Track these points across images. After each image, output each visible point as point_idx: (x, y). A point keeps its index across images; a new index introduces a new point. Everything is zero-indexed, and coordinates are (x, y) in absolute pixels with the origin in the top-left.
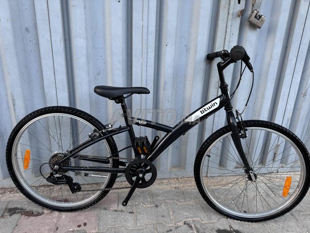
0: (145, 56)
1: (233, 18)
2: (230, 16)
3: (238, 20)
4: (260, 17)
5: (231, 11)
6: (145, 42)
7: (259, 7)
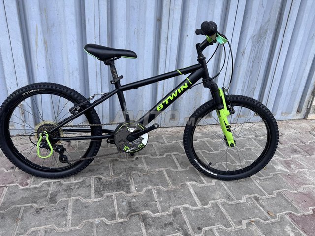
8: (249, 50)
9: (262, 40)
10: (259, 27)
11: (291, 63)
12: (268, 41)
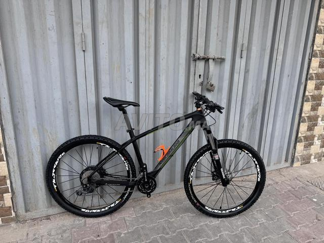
1: (197, 87)
3: (200, 88)
4: (212, 85)
5: (196, 83)
7: (211, 80)
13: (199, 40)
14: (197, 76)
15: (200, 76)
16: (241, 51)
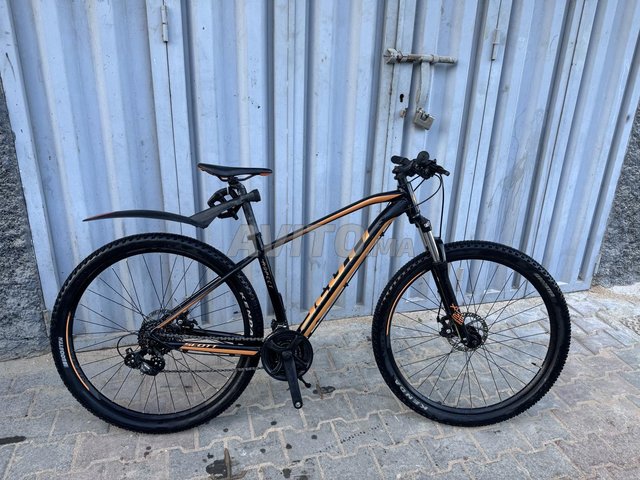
0: (291, 169)
1: (395, 119)
2: (392, 117)
3: (401, 121)
4: (427, 117)
5: (392, 112)
6: (291, 152)
7: (424, 106)
8: (498, 200)
9: (518, 184)
10: (511, 166)
11: (563, 211)
12: (526, 185)
13: (401, 23)
14: (396, 96)
15: (402, 96)
16: (491, 47)
